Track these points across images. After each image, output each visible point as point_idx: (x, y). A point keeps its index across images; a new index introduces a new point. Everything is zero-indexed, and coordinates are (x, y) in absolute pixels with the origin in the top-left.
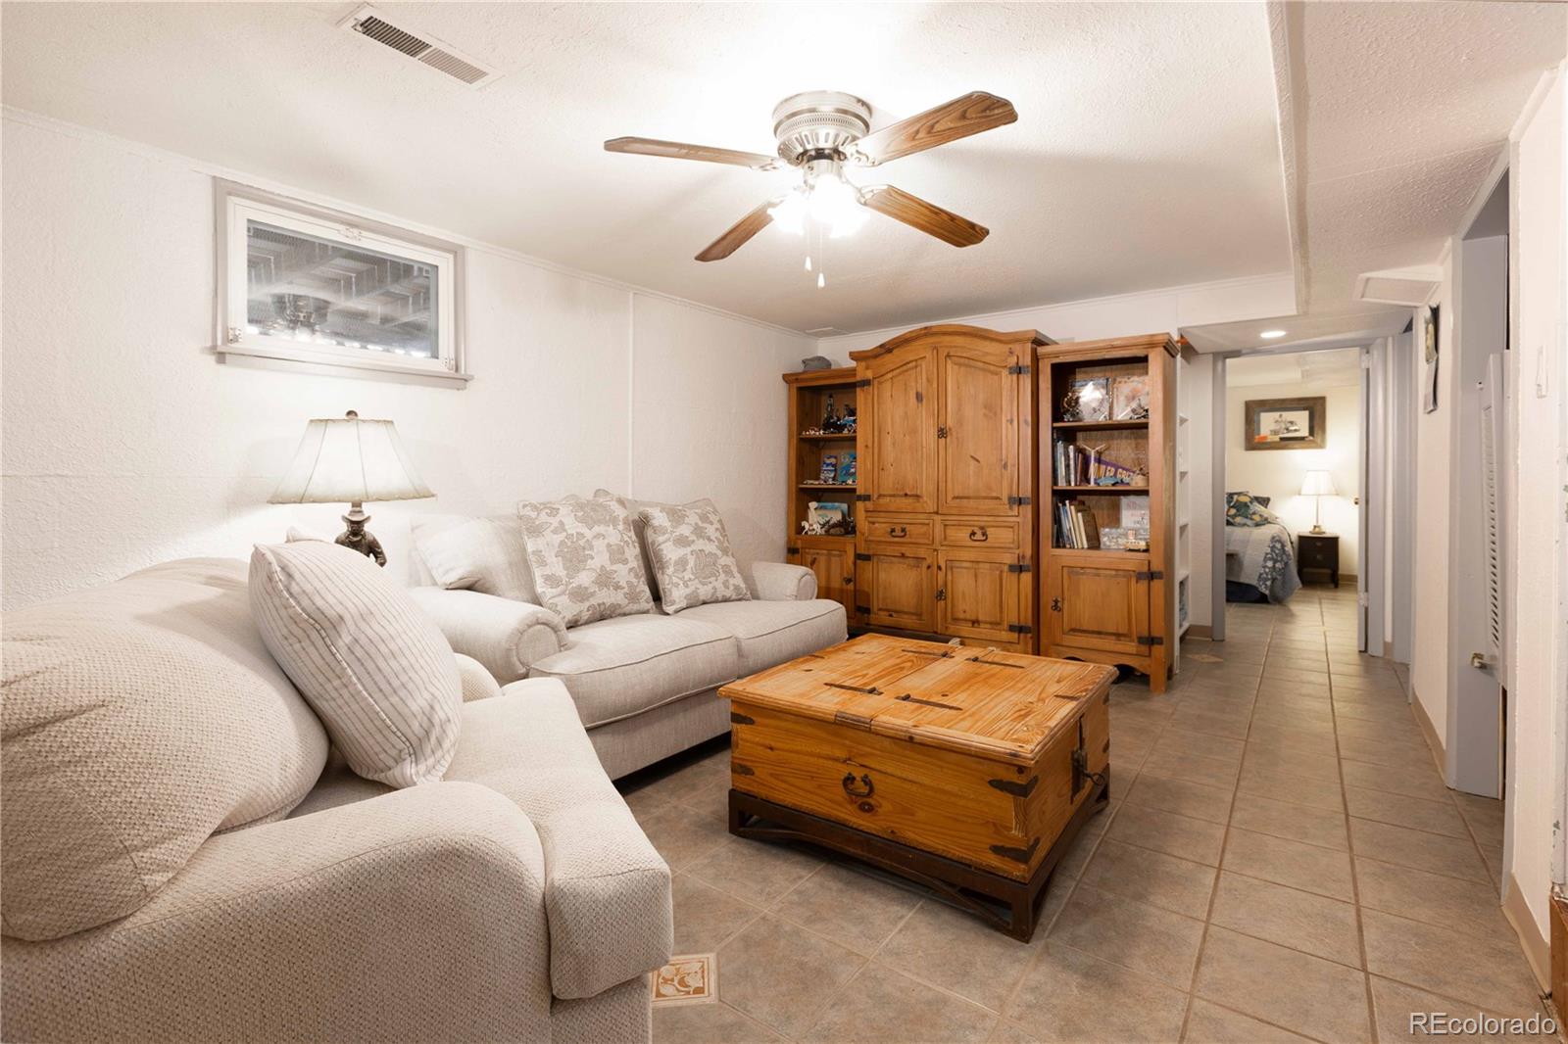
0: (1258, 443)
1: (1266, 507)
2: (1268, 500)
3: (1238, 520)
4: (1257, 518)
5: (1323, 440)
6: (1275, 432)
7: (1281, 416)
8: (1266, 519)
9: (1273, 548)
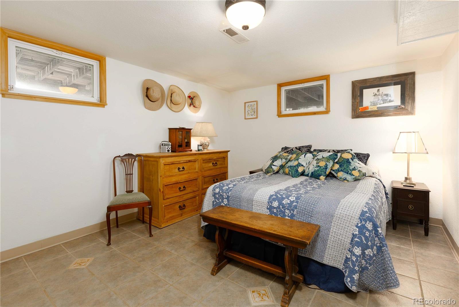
0: (362, 112)
1: (366, 164)
2: (368, 156)
3: (340, 174)
4: (356, 173)
5: (413, 108)
6: (374, 104)
7: (378, 90)
8: (364, 175)
9: (362, 229)
